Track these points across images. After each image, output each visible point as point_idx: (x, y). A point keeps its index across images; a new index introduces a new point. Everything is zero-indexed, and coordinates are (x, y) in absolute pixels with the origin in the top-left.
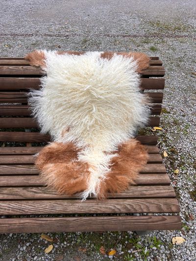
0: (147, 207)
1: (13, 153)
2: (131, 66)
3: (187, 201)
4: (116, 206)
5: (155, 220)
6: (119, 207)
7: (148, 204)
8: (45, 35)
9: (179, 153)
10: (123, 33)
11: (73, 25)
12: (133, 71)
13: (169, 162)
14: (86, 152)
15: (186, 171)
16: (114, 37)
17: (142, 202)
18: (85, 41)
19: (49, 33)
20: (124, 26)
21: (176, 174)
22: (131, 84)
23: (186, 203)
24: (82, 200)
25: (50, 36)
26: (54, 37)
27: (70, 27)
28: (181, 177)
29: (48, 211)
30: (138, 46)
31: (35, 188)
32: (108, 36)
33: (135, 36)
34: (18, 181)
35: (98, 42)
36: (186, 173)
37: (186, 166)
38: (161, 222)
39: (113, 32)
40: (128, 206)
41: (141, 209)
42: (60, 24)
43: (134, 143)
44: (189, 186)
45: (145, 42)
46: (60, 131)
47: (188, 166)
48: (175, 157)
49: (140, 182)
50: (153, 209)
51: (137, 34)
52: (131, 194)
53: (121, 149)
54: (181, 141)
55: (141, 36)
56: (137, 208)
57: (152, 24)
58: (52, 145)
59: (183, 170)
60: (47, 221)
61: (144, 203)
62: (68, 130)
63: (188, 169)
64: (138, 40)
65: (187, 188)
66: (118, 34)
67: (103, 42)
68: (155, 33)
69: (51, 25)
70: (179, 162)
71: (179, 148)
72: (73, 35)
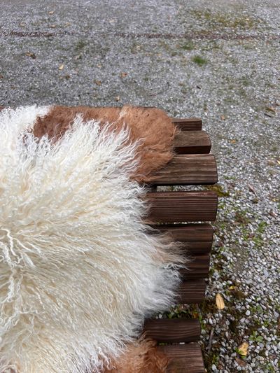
2: (119, 160)
8: (12, 33)
9: (248, 296)
10: (149, 31)
11: (62, 16)
12: (124, 178)
13: (228, 323)
15: (262, 345)
16: (133, 38)
18: (81, 45)
19: (19, 31)
20: (151, 17)
22: (118, 216)
25: (20, 35)
26: (27, 38)
27: (58, 19)
28: (253, 365)
30: (173, 55)
32: (123, 35)
33: (169, 36)
35: (104, 47)
36: (262, 353)
37: (263, 331)
39: (132, 29)
42: (40, 14)
45: (185, 48)
47: (267, 330)
48: (238, 307)
51: (173, 33)
54: (251, 263)
55: (178, 37)
57: (197, 14)
59: (255, 343)
63: (266, 341)
64: (173, 44)
66: (140, 31)
67: (112, 48)
68: (203, 31)
69: (26, 15)
70: (247, 322)
71: (248, 282)
72: (62, 34)
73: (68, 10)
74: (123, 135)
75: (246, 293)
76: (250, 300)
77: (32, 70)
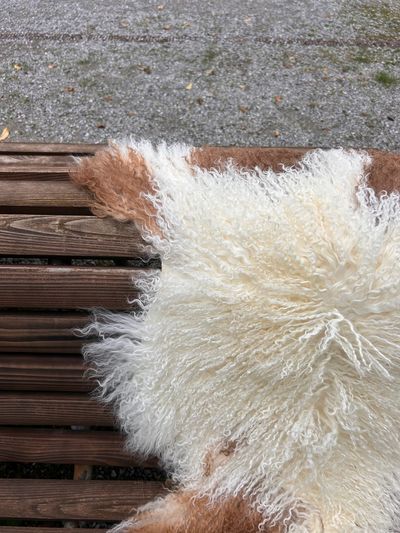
8: (112, 37)
10: (303, 34)
11: (177, 13)
16: (282, 44)
18: (211, 55)
19: (120, 34)
20: (303, 15)
25: (124, 39)
26: (134, 44)
27: (172, 17)
30: (344, 71)
32: (267, 41)
33: (333, 43)
35: (243, 58)
39: (278, 31)
42: (146, 9)
45: (360, 60)
51: (339, 38)
55: (349, 45)
57: (370, 11)
64: (342, 53)
66: (289, 35)
67: (255, 59)
68: (383, 36)
69: (125, 11)
72: (182, 38)
73: (183, 3)
77: (150, 91)
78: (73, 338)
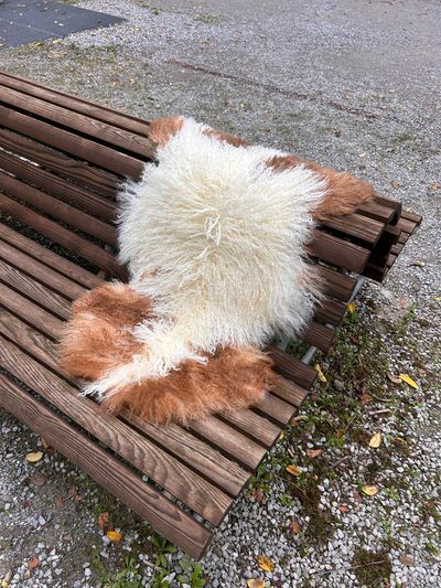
0: (166, 475)
1: (68, 274)
3: (337, 561)
4: (119, 437)
5: (161, 506)
6: (122, 442)
7: (170, 471)
8: (330, 104)
9: (414, 458)
11: (403, 98)
13: (370, 462)
14: (157, 326)
15: (394, 504)
17: (165, 462)
21: (361, 494)
23: (333, 565)
24: (80, 394)
26: (344, 113)
27: (395, 100)
28: (369, 508)
29: (25, 378)
31: (41, 337)
34: (31, 315)
35: (433, 148)
36: (388, 509)
37: (406, 495)
38: (169, 519)
40: (137, 452)
41: (153, 471)
43: (254, 357)
44: (371, 537)
46: (141, 271)
47: (410, 497)
48: (394, 459)
49: (200, 430)
50: (172, 485)
52: (162, 436)
53: (220, 354)
56: (148, 464)
58: (117, 288)
59: (387, 497)
60: (15, 391)
61: (167, 465)
62: (154, 274)
63: (401, 504)
65: (362, 538)
69: (359, 87)
70: (393, 475)
71: (424, 448)
72: (388, 119)
73: (416, 93)
74: (323, 184)
75: (413, 454)
76: (411, 461)
77: (327, 148)
78: (115, 189)
